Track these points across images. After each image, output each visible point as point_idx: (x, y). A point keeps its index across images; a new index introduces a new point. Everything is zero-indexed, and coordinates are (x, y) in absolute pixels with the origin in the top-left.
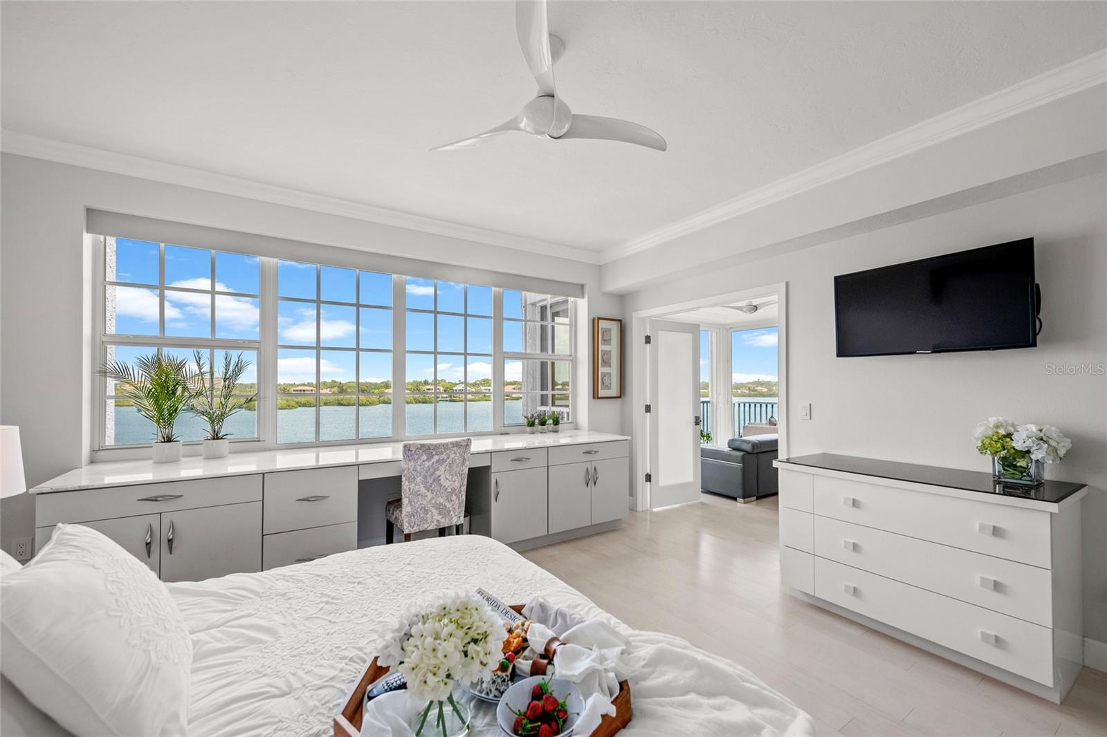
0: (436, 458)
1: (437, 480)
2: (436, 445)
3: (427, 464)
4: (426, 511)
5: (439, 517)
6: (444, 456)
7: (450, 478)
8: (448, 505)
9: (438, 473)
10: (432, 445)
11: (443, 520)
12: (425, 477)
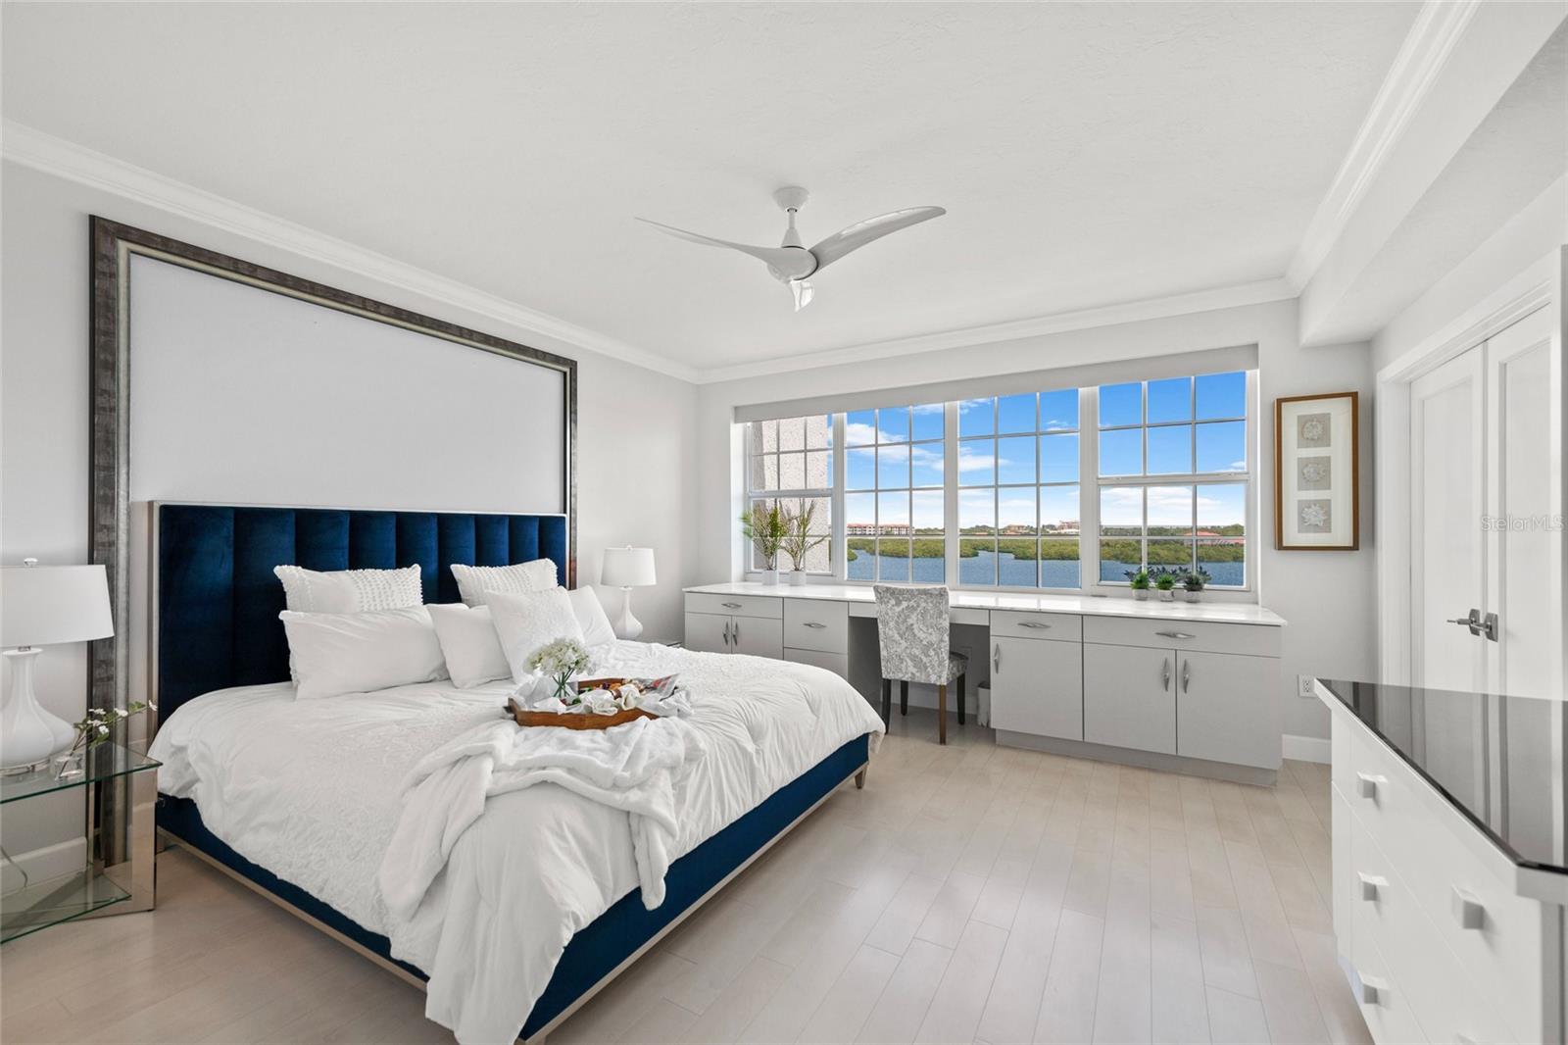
0: (905, 604)
1: (910, 628)
2: (900, 590)
3: (898, 609)
4: (902, 660)
5: (914, 670)
6: (912, 603)
7: (925, 629)
8: (924, 659)
9: (910, 621)
10: (896, 589)
11: (918, 674)
12: (897, 622)
